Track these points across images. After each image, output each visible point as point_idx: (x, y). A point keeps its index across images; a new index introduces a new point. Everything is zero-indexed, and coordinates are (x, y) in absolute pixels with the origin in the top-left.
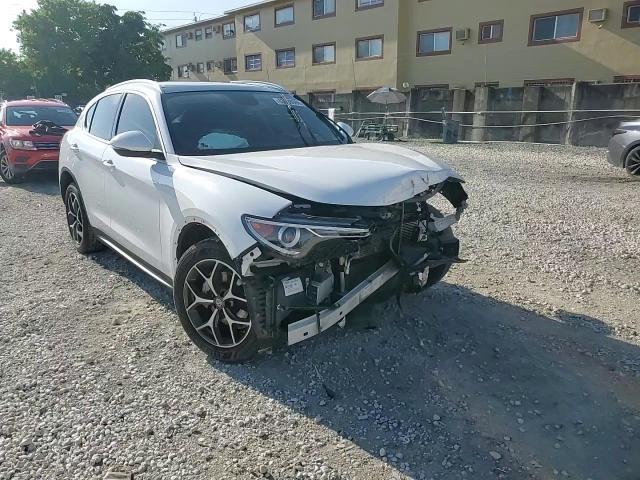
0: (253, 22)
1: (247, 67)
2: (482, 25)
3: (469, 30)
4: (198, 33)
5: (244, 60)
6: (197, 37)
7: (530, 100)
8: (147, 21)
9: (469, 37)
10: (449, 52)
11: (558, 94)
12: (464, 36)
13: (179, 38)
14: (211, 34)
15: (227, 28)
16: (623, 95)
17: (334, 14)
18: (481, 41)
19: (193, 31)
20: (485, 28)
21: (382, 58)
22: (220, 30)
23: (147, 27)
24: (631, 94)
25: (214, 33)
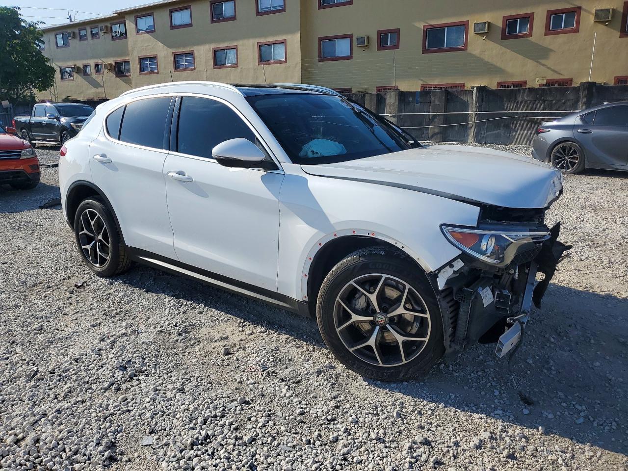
0: (145, 23)
1: (142, 70)
2: (380, 33)
3: (368, 38)
4: (83, 33)
5: (138, 62)
6: (81, 37)
7: (437, 102)
8: (22, 18)
9: (368, 43)
10: (349, 58)
11: (461, 97)
12: (364, 43)
13: (60, 38)
14: (97, 34)
15: (117, 28)
16: (516, 98)
17: (233, 18)
18: (379, 48)
19: (76, 31)
20: (383, 35)
21: (285, 62)
22: (108, 30)
23: (23, 24)
24: (523, 97)
25: (101, 34)
